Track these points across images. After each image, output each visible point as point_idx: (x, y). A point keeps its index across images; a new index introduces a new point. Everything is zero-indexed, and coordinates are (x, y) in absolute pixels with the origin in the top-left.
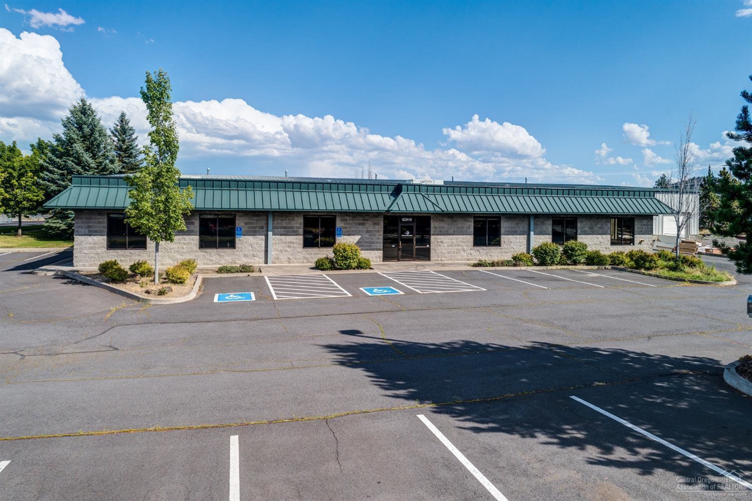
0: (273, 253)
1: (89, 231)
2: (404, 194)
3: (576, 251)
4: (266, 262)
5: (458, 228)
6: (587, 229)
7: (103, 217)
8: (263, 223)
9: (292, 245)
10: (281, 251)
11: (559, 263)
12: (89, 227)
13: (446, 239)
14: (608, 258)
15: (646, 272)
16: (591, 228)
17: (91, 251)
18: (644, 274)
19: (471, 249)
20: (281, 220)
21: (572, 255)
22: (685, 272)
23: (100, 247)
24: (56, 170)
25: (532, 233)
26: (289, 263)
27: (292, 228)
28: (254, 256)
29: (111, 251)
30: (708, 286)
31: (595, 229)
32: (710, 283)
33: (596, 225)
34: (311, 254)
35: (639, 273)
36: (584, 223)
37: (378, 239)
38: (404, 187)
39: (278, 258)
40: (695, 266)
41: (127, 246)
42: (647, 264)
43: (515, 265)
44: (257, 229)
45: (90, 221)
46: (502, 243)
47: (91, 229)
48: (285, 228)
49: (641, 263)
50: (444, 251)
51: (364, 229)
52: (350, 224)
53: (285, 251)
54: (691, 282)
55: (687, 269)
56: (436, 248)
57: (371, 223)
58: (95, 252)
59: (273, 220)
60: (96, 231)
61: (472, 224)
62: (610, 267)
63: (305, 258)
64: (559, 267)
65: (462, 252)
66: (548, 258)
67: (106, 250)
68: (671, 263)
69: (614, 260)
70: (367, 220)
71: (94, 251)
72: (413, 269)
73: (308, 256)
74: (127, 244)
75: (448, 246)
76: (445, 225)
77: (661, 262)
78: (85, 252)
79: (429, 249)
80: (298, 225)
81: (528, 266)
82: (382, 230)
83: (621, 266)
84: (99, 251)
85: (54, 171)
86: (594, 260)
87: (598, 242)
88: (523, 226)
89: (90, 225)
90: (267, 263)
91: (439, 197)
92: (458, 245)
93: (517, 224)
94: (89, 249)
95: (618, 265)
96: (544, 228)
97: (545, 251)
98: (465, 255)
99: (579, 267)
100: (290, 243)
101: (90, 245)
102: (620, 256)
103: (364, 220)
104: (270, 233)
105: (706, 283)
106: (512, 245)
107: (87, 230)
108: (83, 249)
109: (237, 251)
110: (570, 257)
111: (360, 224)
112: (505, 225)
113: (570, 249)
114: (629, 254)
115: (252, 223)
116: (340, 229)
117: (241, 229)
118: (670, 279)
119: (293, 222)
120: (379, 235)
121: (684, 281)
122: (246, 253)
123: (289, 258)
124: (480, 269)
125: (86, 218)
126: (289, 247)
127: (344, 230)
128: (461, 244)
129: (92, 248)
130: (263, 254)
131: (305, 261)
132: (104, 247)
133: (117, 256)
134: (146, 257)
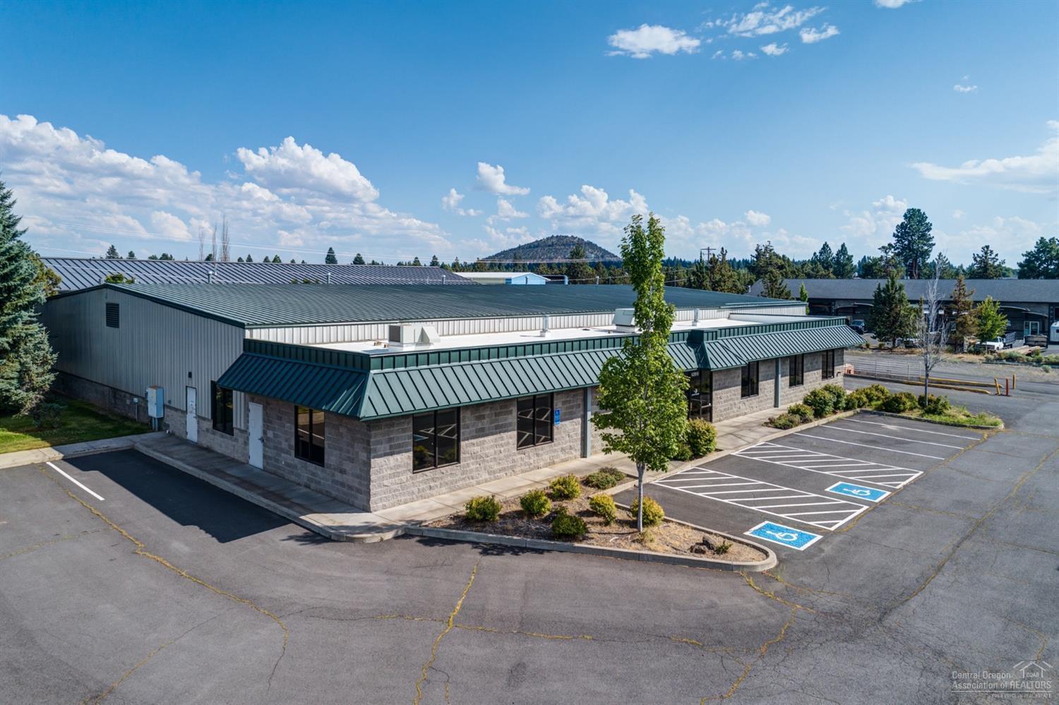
1: (391, 447)
2: (705, 344)
4: (584, 455)
5: (732, 378)
6: (809, 365)
7: (408, 420)
8: (580, 399)
12: (390, 440)
13: (723, 394)
14: (856, 400)
16: (812, 364)
17: (393, 480)
19: (740, 403)
23: (405, 470)
25: (780, 376)
28: (571, 449)
29: (418, 474)
33: (814, 359)
35: (903, 417)
36: (807, 358)
38: (705, 335)
39: (593, 447)
40: (945, 406)
41: (437, 463)
42: (902, 407)
44: (575, 409)
45: (392, 429)
46: (759, 391)
47: (392, 444)
50: (721, 408)
56: (717, 406)
58: (398, 482)
60: (399, 446)
61: (741, 372)
62: (858, 410)
64: (834, 417)
65: (734, 408)
67: (411, 474)
71: (397, 479)
74: (437, 459)
75: (724, 402)
76: (723, 376)
78: (386, 482)
79: (711, 408)
81: (815, 419)
84: (403, 477)
87: (815, 379)
88: (772, 370)
89: (392, 436)
90: (584, 458)
92: (731, 399)
93: (769, 367)
94: (391, 477)
96: (785, 368)
98: (736, 410)
101: (392, 471)
104: (589, 414)
106: (766, 392)
107: (388, 446)
108: (383, 478)
109: (555, 445)
112: (762, 371)
115: (569, 402)
117: (559, 413)
122: (563, 445)
124: (791, 431)
125: (386, 426)
128: (733, 397)
129: (394, 475)
130: (580, 445)
132: (409, 470)
133: (425, 482)
134: (460, 476)
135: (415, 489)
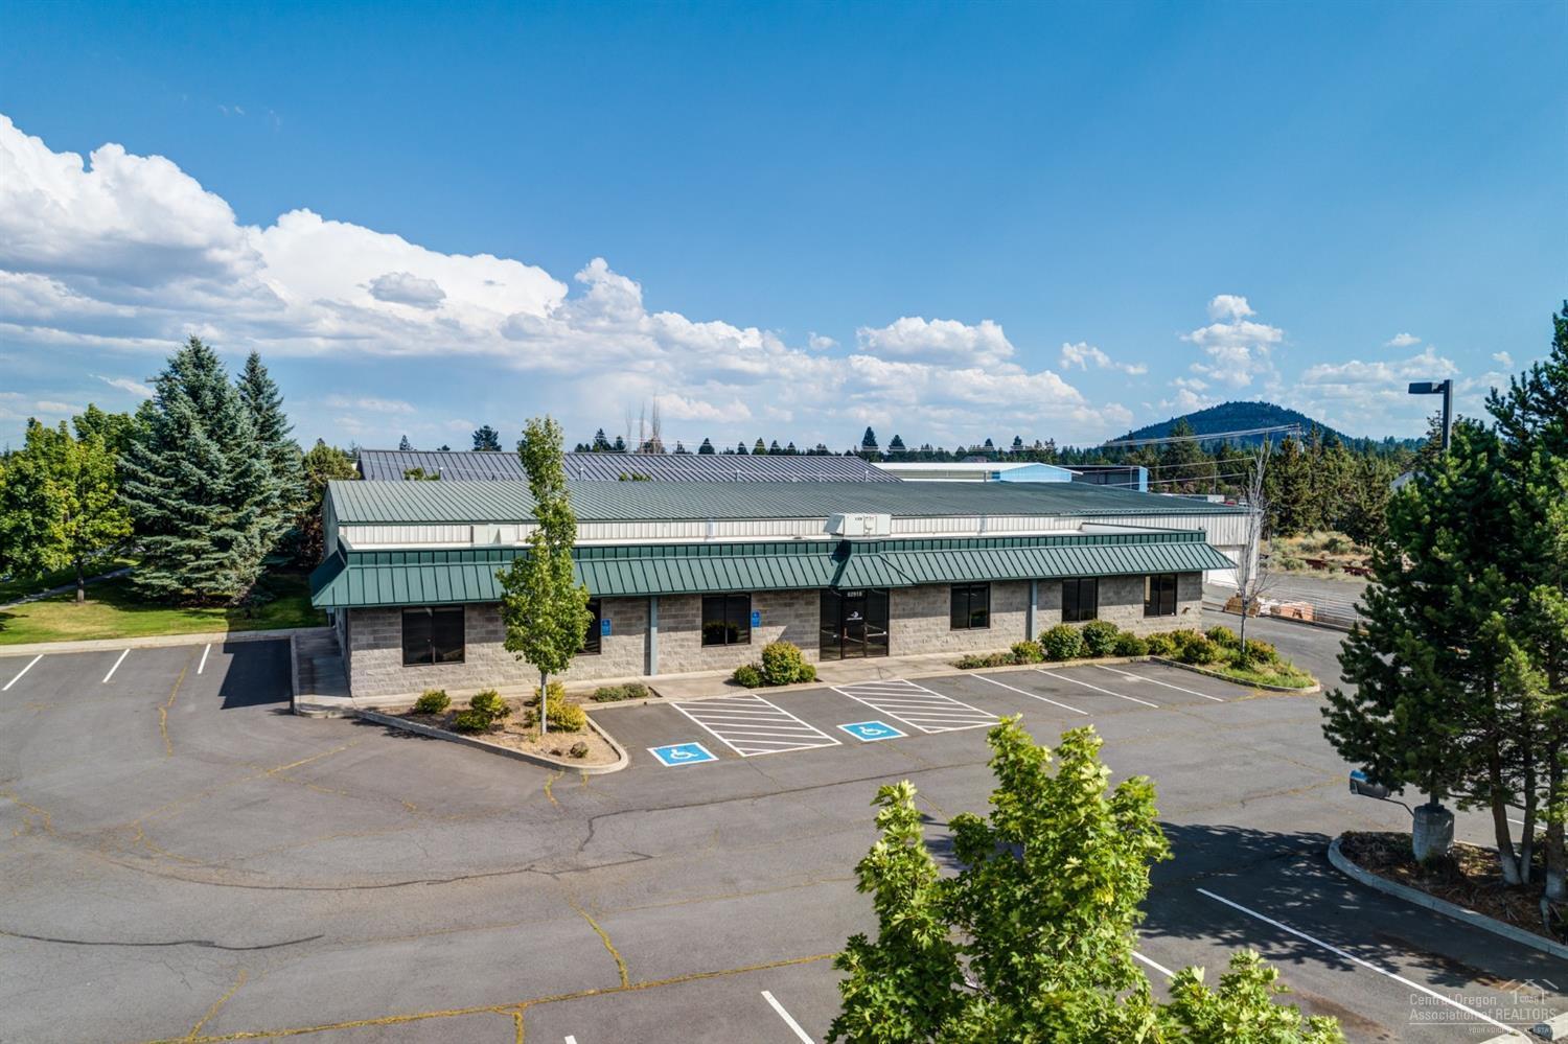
0: (659, 657)
1: (375, 639)
2: (852, 557)
3: (1103, 637)
4: (648, 672)
5: (929, 603)
6: (1111, 594)
7: (396, 615)
8: (642, 612)
9: (686, 643)
10: (669, 653)
11: (1082, 656)
12: (375, 632)
13: (912, 623)
14: (1146, 644)
15: (1202, 669)
16: (1117, 593)
17: (379, 670)
18: (1199, 672)
19: (947, 635)
20: (670, 605)
21: (1098, 643)
22: (1255, 672)
23: (393, 664)
24: (151, 476)
25: (1034, 607)
26: (682, 671)
27: (687, 616)
28: (628, 663)
29: (410, 669)
30: (1287, 696)
31: (1123, 594)
32: (1288, 691)
33: (1124, 587)
34: (714, 656)
35: (1192, 670)
36: (1108, 585)
37: (813, 626)
38: (853, 546)
39: (665, 665)
40: (1267, 660)
41: (434, 659)
42: (1203, 656)
43: (1019, 663)
44: (633, 621)
45: (376, 621)
46: (992, 623)
47: (377, 636)
48: (675, 616)
49: (1192, 654)
50: (908, 640)
51: (792, 613)
52: (771, 605)
53: (676, 653)
54: (1264, 688)
55: (1257, 666)
56: (898, 636)
57: (803, 602)
58: (384, 672)
59: (658, 606)
60: (386, 641)
61: (950, 597)
62: (1147, 658)
63: (705, 662)
64: (1080, 662)
65: (934, 641)
66: (1065, 650)
67: (401, 667)
68: (1233, 652)
69: (1154, 647)
70: (797, 598)
71: (383, 670)
72: (874, 677)
73: (709, 659)
74: (434, 656)
75: (914, 632)
76: (910, 602)
77: (1220, 652)
78: (369, 672)
79: (887, 637)
80: (694, 612)
81: (1037, 662)
82: (819, 611)
83: (1164, 657)
84: (391, 670)
85: (148, 479)
86: (1126, 648)
87: (1127, 614)
88: (1020, 597)
89: (376, 628)
90: (649, 674)
91: (902, 558)
92: (930, 630)
93: (1013, 592)
94: (375, 668)
95: (1159, 654)
96: (1051, 596)
97: (1061, 639)
98: (938, 644)
99: (1106, 660)
100: (683, 640)
101: (377, 662)
102: (1162, 640)
103: (792, 599)
104: (654, 630)
105: (1283, 690)
106: (1006, 625)
107: (371, 637)
108: (366, 667)
109: (604, 658)
110: (1093, 645)
111: (786, 605)
112: (996, 597)
113: (1094, 635)
114: (1174, 636)
115: (625, 613)
116: (758, 614)
117: (608, 622)
118: (1236, 682)
119: (686, 608)
120: (815, 620)
121: (1254, 686)
122: (617, 660)
123: (680, 664)
124: (971, 672)
125: (371, 618)
126: (682, 646)
127: (764, 615)
128: (933, 627)
129: (380, 667)
130: (641, 661)
131: (705, 667)
132: (398, 663)
133: (419, 676)
134: (464, 675)
135: (406, 683)
